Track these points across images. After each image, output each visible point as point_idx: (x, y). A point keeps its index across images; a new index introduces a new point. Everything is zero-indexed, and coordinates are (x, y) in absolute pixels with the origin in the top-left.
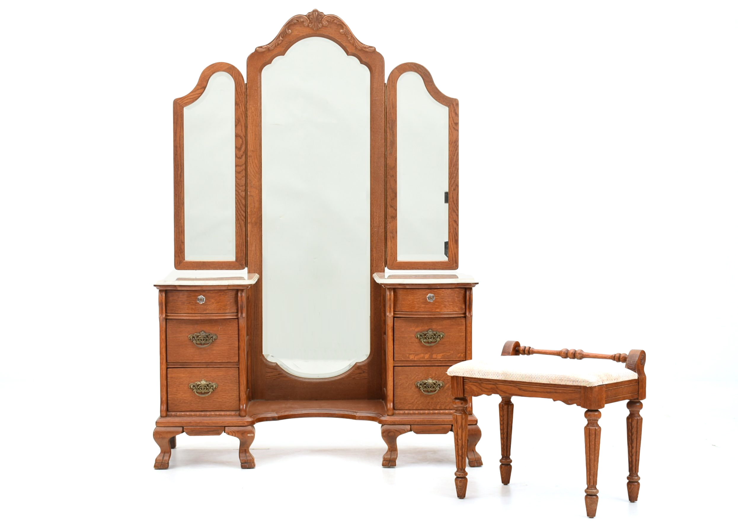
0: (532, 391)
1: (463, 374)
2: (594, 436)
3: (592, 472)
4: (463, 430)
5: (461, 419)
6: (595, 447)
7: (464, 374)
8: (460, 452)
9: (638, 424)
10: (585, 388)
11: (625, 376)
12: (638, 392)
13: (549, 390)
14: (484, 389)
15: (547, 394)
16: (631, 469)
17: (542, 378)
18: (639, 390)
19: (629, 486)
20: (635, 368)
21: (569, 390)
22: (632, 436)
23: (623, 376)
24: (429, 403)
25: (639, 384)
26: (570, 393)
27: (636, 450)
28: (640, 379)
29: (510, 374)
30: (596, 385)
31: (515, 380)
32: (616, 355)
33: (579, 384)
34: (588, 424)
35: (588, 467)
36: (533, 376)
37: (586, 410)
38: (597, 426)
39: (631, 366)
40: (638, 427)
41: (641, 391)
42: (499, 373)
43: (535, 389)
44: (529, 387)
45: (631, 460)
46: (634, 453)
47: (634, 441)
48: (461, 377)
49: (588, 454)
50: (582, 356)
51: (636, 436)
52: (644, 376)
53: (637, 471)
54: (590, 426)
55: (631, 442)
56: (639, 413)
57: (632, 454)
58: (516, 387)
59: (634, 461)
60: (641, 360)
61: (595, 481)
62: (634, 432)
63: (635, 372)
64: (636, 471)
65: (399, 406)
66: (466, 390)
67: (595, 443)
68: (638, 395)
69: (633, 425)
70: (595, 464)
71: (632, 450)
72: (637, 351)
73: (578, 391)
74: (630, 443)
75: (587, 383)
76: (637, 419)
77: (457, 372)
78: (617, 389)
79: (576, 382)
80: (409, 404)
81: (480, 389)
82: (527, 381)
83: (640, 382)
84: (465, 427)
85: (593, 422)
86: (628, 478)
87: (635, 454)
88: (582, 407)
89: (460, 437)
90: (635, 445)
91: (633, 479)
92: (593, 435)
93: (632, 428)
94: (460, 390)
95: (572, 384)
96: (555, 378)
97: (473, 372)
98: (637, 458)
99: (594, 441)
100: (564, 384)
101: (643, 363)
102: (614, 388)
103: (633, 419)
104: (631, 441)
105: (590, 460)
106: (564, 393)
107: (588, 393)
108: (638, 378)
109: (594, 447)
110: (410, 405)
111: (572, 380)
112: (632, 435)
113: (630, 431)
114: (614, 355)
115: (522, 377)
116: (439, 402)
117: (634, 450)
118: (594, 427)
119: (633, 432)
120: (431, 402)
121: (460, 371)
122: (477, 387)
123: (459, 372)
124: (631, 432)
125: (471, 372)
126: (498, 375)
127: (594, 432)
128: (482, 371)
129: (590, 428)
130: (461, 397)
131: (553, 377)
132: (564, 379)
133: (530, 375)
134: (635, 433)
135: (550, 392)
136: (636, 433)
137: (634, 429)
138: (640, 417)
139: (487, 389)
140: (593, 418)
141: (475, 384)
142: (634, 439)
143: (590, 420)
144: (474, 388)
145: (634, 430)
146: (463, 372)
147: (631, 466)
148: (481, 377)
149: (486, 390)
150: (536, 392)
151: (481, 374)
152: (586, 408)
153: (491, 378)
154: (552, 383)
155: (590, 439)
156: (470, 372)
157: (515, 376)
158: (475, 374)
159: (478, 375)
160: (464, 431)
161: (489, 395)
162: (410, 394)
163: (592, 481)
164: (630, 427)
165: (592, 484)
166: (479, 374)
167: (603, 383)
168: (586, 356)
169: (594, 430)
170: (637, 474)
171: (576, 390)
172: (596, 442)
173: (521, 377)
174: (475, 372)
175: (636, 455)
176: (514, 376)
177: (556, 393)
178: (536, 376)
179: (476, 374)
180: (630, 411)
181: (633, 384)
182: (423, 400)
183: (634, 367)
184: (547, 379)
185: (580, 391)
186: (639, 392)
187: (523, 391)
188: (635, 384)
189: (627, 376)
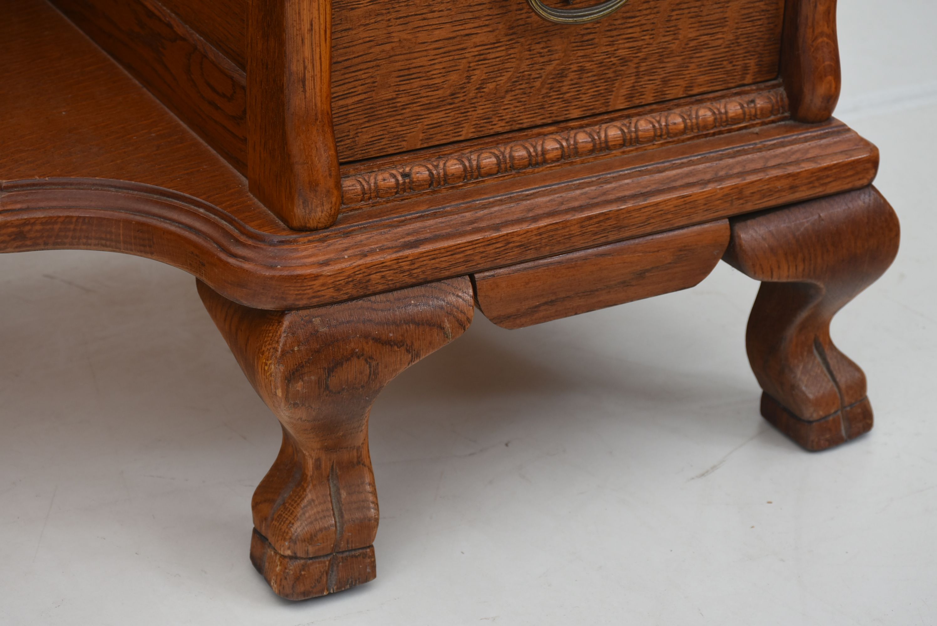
24: (561, 75)
65: (364, 138)
80: (429, 107)
110: (436, 117)
116: (624, 61)
120: (574, 67)
162: (438, 34)
182: (524, 66)
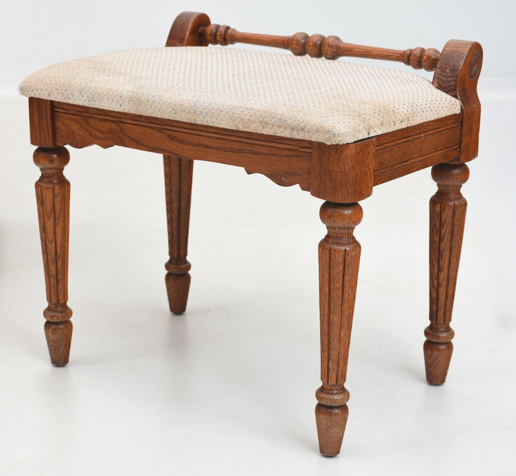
0: (198, 145)
1: (49, 95)
2: (341, 268)
3: (334, 353)
4: (57, 221)
5: (51, 197)
6: (343, 294)
7: (51, 95)
8: (52, 269)
9: (456, 216)
10: (321, 146)
11: (429, 110)
12: (460, 144)
13: (236, 146)
14: (94, 132)
15: (232, 154)
16: (435, 315)
17: (219, 115)
18: (461, 139)
19: (429, 352)
20: (456, 86)
21: (285, 149)
22: (441, 243)
23: (425, 110)
25: (462, 125)
26: (286, 156)
27: (448, 274)
28: (466, 113)
29: (148, 101)
30: (350, 139)
31: (158, 115)
32: (412, 53)
33: (307, 137)
34: (328, 236)
35: (326, 342)
36: (198, 108)
37: (323, 201)
38: (349, 244)
39: (445, 82)
40: (456, 222)
41: (466, 140)
42: (123, 97)
43: (205, 141)
44: (191, 134)
45: (434, 295)
46: (442, 282)
47: (445, 254)
48: (46, 101)
49: (326, 311)
50: (336, 52)
51: (448, 244)
52: (476, 104)
53: (447, 320)
54: (333, 243)
55: (437, 256)
56: (459, 190)
57: (438, 283)
58: (163, 133)
59: (442, 298)
60: (472, 65)
61: (340, 374)
62: (445, 234)
63: (455, 96)
64: (444, 321)
66: (58, 132)
67: (343, 285)
68: (460, 151)
69: (443, 220)
70: (342, 335)
71: (438, 274)
72: (463, 44)
73: (305, 152)
74: (434, 259)
75: (326, 136)
76: (454, 204)
77: (37, 90)
78: (407, 144)
79: (300, 132)
81: (88, 131)
82: (185, 121)
83: (464, 121)
84: (62, 215)
85: (339, 234)
86: (426, 333)
87: (444, 283)
88: (313, 194)
89: (50, 236)
90: (447, 263)
91: (438, 337)
92: (338, 266)
93: (441, 227)
94: (46, 129)
95: (289, 136)
96: (248, 117)
97: (68, 92)
98: (450, 292)
99: (341, 281)
100: (271, 133)
101: (476, 72)
102: (399, 142)
103: (444, 206)
104: (437, 253)
105: (329, 324)
106: (273, 155)
107: (329, 159)
108: (462, 110)
109: (340, 294)
111: (289, 125)
112: (441, 240)
113: (436, 232)
114: (408, 52)
115: (173, 109)
117: (443, 275)
118: (342, 245)
119: (442, 234)
121: (42, 87)
122: (81, 126)
123: (42, 90)
124: (438, 233)
125: (66, 90)
126: (121, 102)
127: (341, 260)
128: (88, 90)
129: (332, 246)
130: (48, 146)
131: (246, 115)
132: (271, 120)
133: (192, 107)
134: (447, 237)
135: (239, 151)
136: (449, 237)
137: (446, 227)
138: (461, 200)
139: (101, 132)
140: (341, 224)
141: (75, 117)
142: (444, 250)
143: (334, 228)
144: (75, 127)
145: (446, 231)
146: (48, 90)
147: (435, 308)
148: (86, 104)
149: (98, 134)
150: (206, 146)
151: (85, 98)
152: (324, 199)
153: (106, 108)
154: (241, 128)
155: (332, 275)
156: (64, 91)
157: (159, 107)
158: (73, 96)
159: (80, 100)
160: (59, 222)
161: (105, 146)
163: (333, 374)
164: (438, 223)
165: (333, 381)
166: (80, 97)
167: (369, 134)
168: (345, 53)
169: (342, 253)
170: (449, 325)
171: (301, 150)
172: (346, 284)
173: (170, 109)
174: (73, 92)
175: (448, 286)
176: (156, 107)
177: (252, 152)
178: (204, 109)
179: (75, 96)
180: (438, 185)
181: (449, 127)
183: (454, 83)
184: (230, 118)
185: (310, 153)
186: (463, 144)
187: (178, 144)
188: (453, 125)
189: (434, 110)
